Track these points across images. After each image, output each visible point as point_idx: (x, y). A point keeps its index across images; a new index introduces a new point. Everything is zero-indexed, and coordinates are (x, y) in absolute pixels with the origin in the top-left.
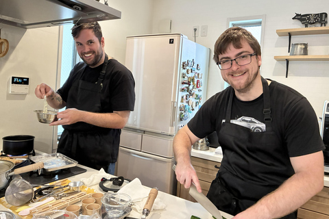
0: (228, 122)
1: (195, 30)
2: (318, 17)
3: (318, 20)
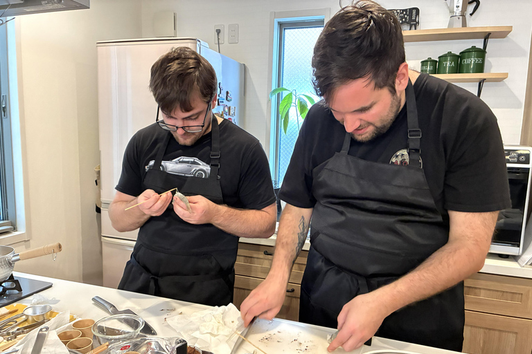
0: (158, 164)
1: (218, 32)
2: (406, 14)
3: (406, 19)
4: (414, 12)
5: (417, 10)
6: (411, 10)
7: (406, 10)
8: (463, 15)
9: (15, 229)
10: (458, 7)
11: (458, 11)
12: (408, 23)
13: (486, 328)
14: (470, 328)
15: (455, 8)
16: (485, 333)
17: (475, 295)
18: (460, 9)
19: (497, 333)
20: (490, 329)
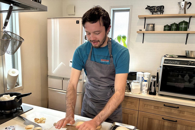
2: (159, 8)
3: (159, 10)
4: (162, 7)
5: (163, 7)
6: (161, 6)
7: (159, 7)
8: (185, 9)
9: (18, 85)
10: (183, 5)
11: (183, 7)
12: (160, 11)
13: (186, 126)
14: (180, 125)
15: (182, 6)
16: (186, 127)
17: (183, 113)
18: (184, 6)
19: (190, 127)
20: (188, 126)
